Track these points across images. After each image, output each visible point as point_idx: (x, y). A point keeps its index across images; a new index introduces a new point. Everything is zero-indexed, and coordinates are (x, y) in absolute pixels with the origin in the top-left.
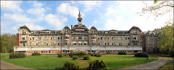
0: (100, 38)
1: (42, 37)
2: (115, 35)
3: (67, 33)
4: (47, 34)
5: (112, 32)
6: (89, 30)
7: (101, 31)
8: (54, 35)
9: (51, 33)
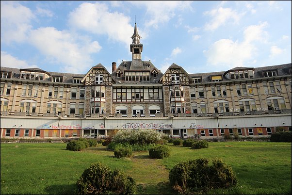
0: (197, 95)
1: (15, 89)
2: (246, 82)
3: (99, 81)
4: (35, 81)
5: (236, 73)
6: (162, 75)
7: (200, 76)
8: (59, 85)
9: (49, 80)
